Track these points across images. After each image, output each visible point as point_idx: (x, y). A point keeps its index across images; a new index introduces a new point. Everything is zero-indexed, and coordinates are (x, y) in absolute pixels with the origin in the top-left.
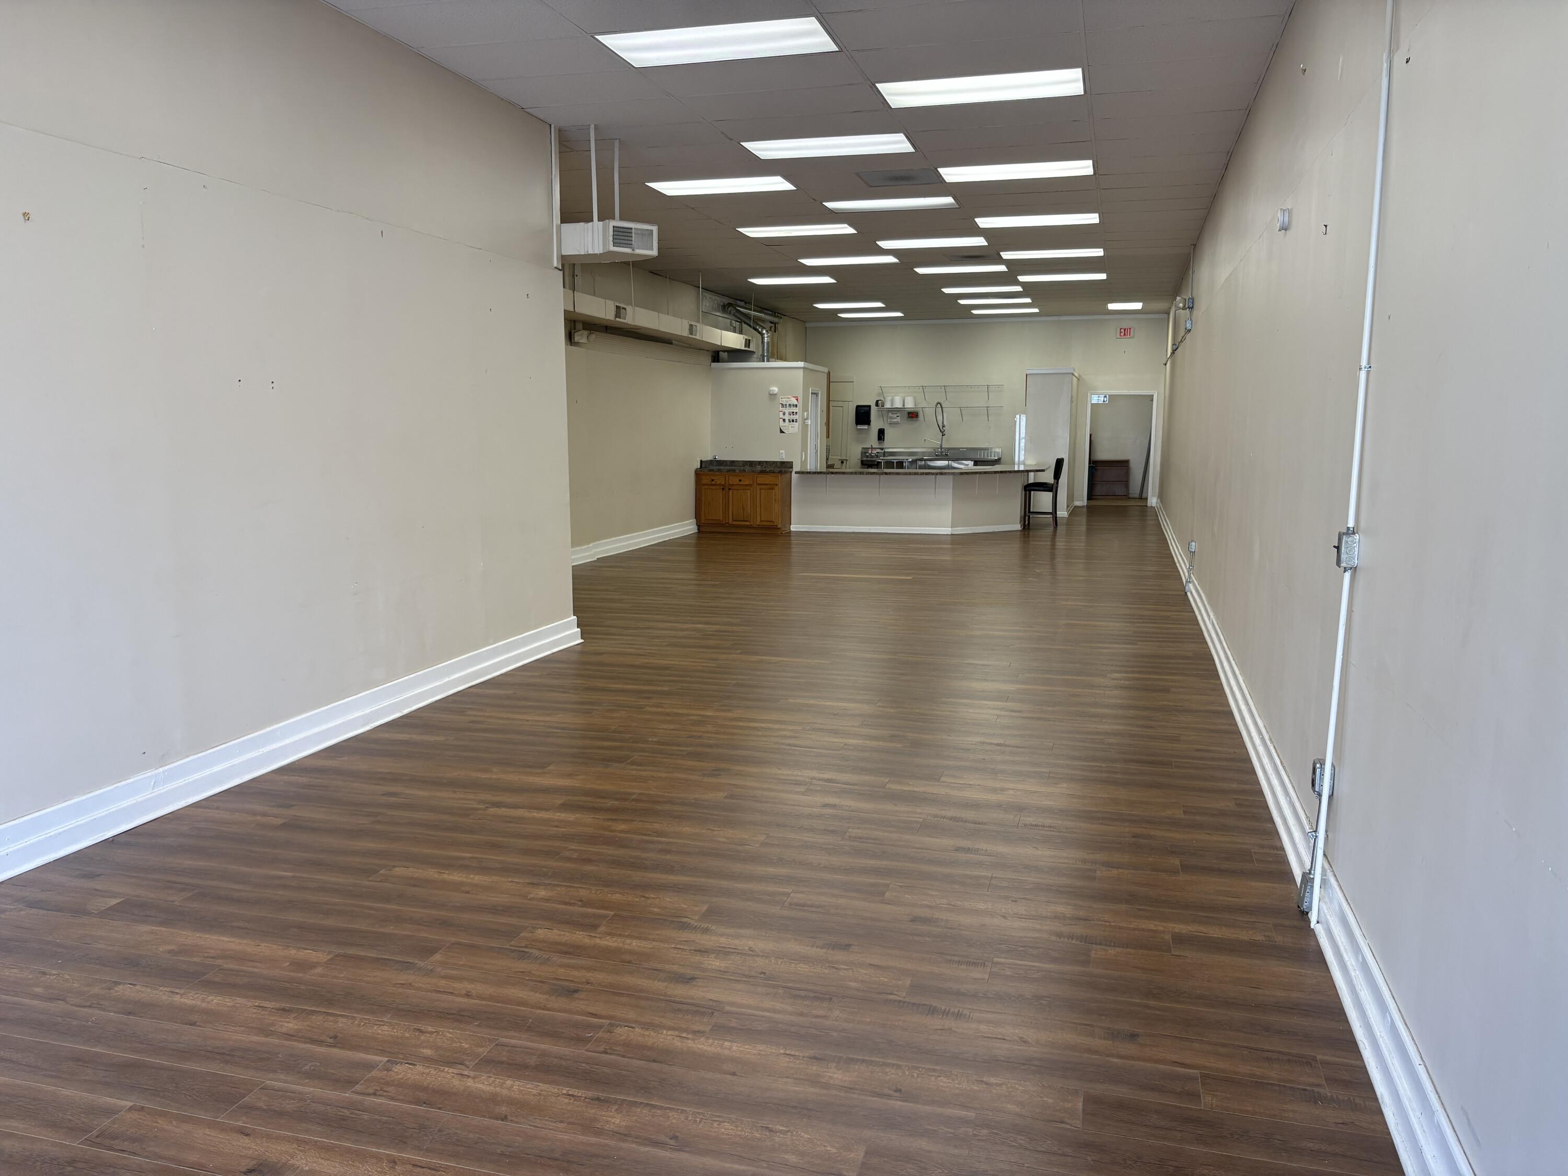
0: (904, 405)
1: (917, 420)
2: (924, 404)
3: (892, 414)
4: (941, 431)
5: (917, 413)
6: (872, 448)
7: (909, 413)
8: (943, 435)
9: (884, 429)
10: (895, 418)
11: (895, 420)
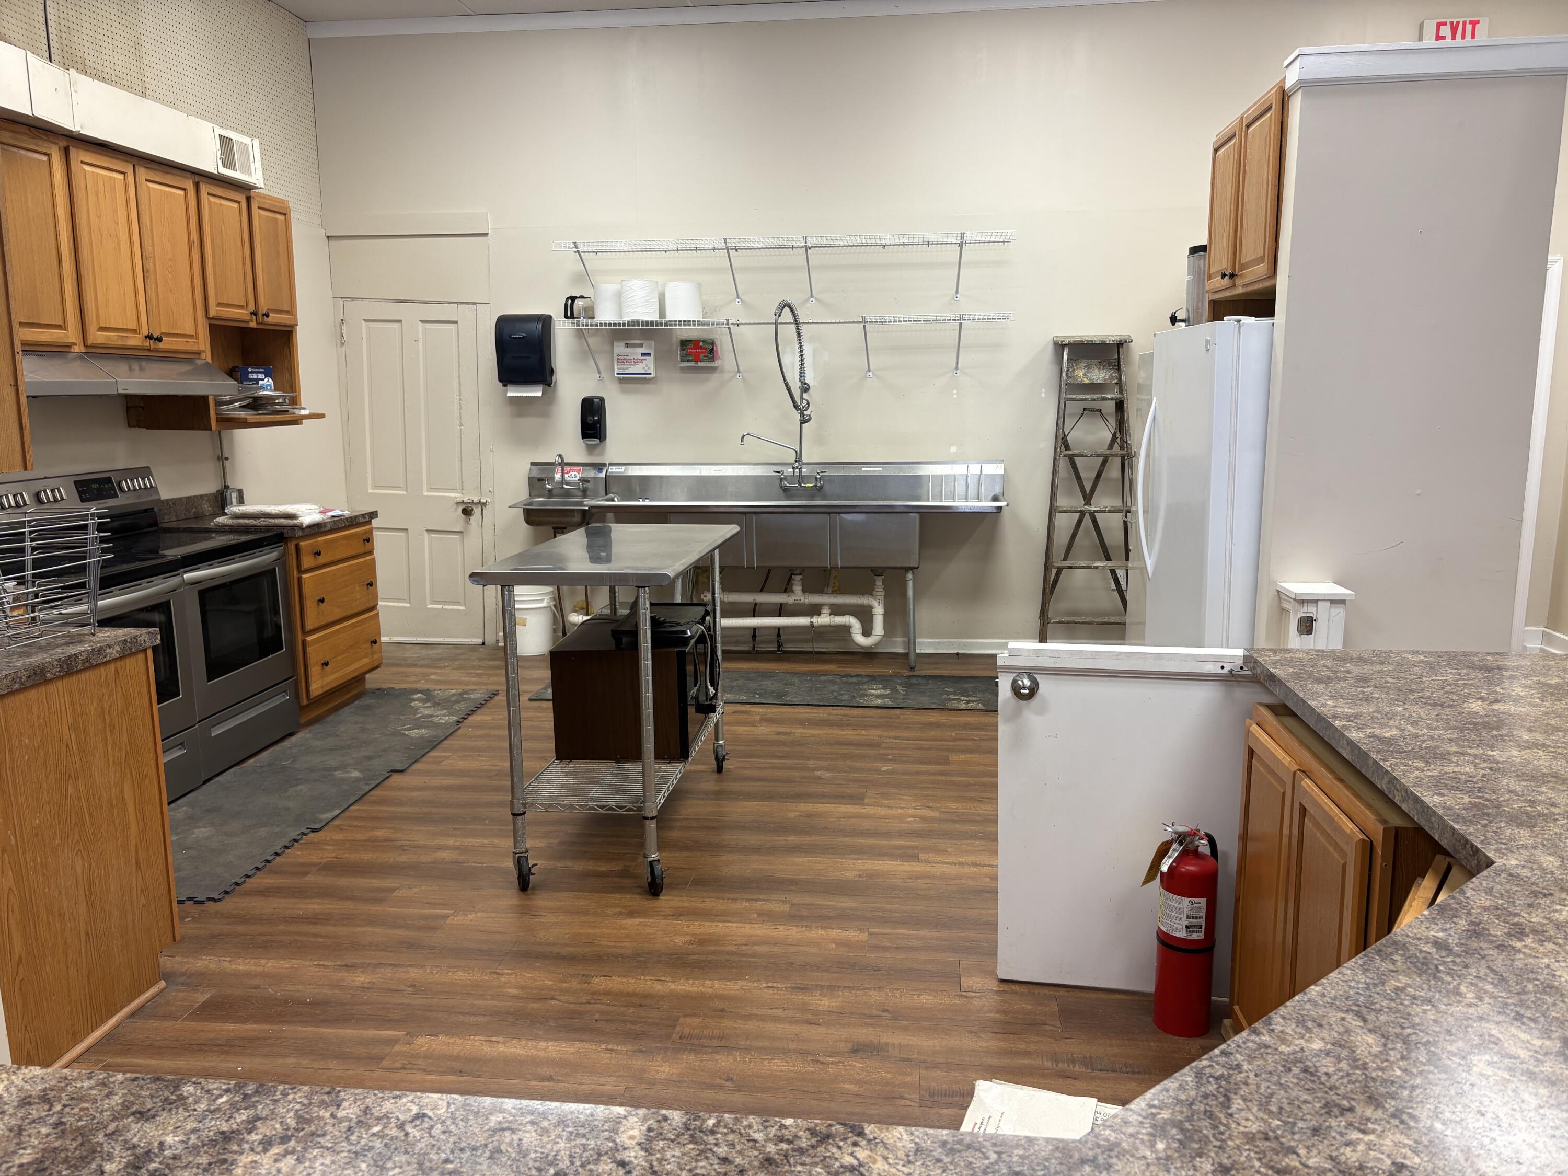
0: (662, 313)
1: (714, 369)
2: (734, 313)
3: (627, 345)
4: (796, 406)
5: (713, 343)
6: (563, 464)
7: (684, 343)
8: (803, 422)
9: (602, 400)
10: (636, 361)
11: (638, 368)
